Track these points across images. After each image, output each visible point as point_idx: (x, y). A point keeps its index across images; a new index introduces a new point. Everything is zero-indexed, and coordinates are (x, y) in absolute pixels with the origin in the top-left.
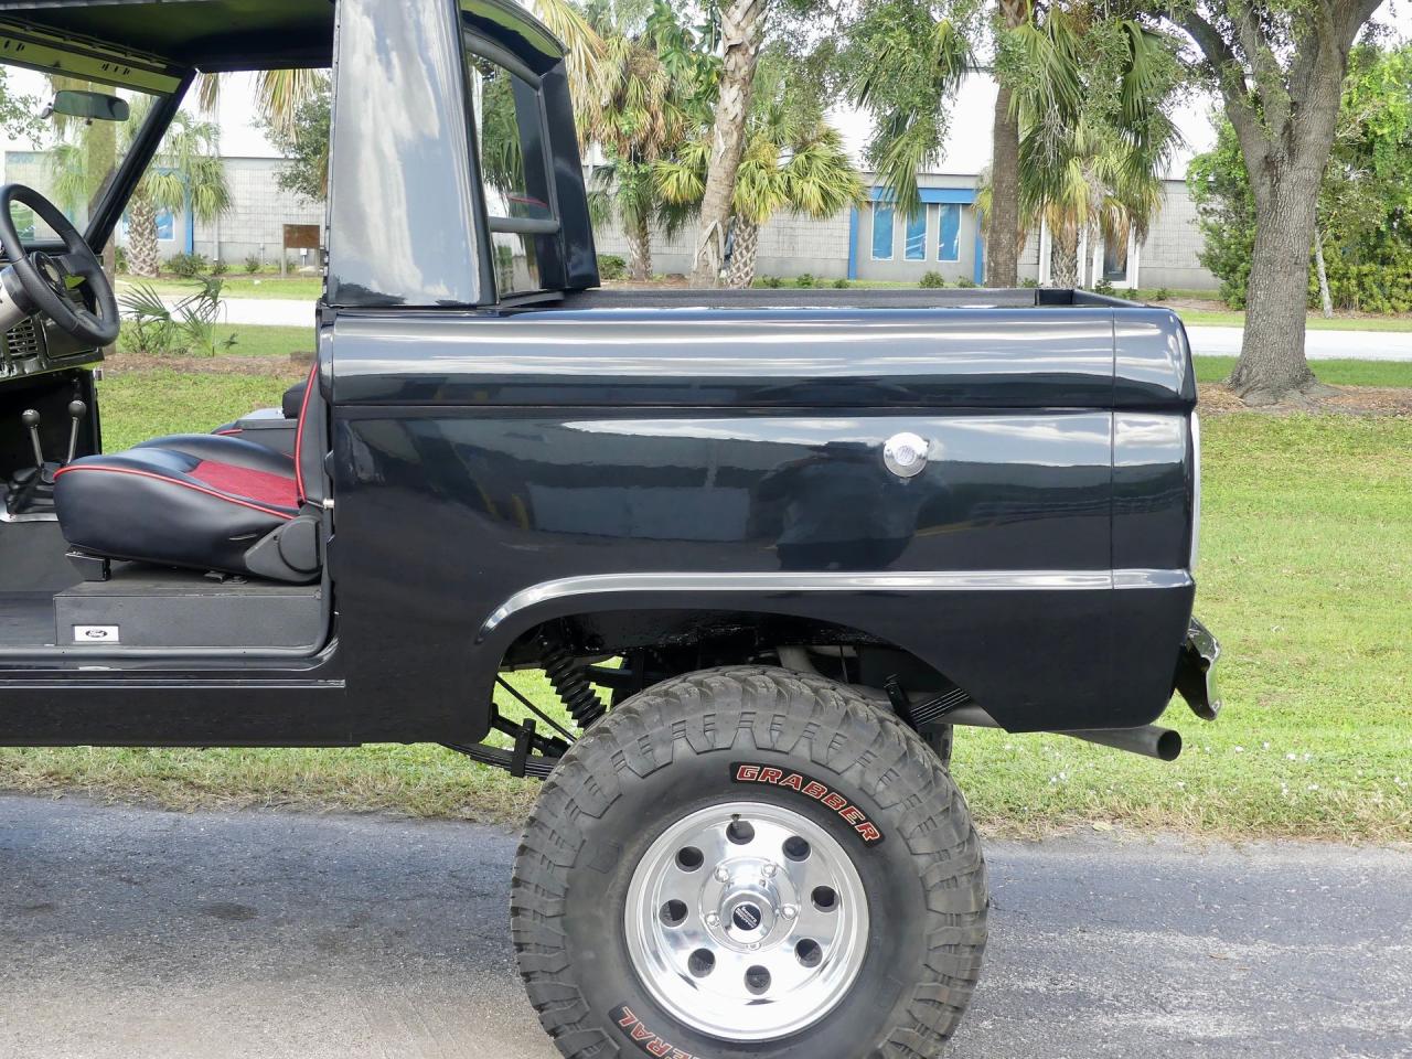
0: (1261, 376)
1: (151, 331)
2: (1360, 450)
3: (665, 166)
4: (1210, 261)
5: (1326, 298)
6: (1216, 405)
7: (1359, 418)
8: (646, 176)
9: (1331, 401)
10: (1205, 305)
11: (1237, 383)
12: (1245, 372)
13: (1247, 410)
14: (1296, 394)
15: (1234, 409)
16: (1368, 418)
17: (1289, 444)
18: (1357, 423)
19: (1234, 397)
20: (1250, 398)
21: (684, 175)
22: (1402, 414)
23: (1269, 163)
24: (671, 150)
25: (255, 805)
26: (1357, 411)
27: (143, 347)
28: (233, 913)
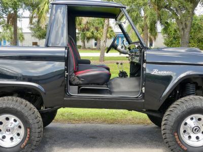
3: (87, 32)
4: (165, 44)
8: (84, 34)
21: (90, 33)
23: (183, 29)
24: (88, 30)
25: (85, 123)
28: (94, 138)
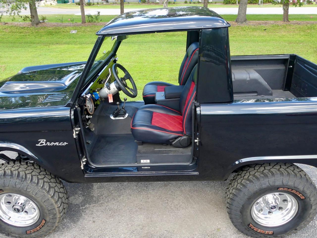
0: (240, 20)
1: (91, 20)
2: (254, 31)
5: (237, 2)
6: (234, 25)
7: (253, 26)
9: (249, 23)
10: (221, 4)
11: (237, 21)
12: (238, 20)
13: (238, 25)
14: (244, 23)
15: (237, 25)
16: (254, 26)
17: (244, 30)
18: (253, 27)
19: (236, 23)
20: (239, 23)
22: (259, 25)
26: (253, 25)
27: (90, 22)
